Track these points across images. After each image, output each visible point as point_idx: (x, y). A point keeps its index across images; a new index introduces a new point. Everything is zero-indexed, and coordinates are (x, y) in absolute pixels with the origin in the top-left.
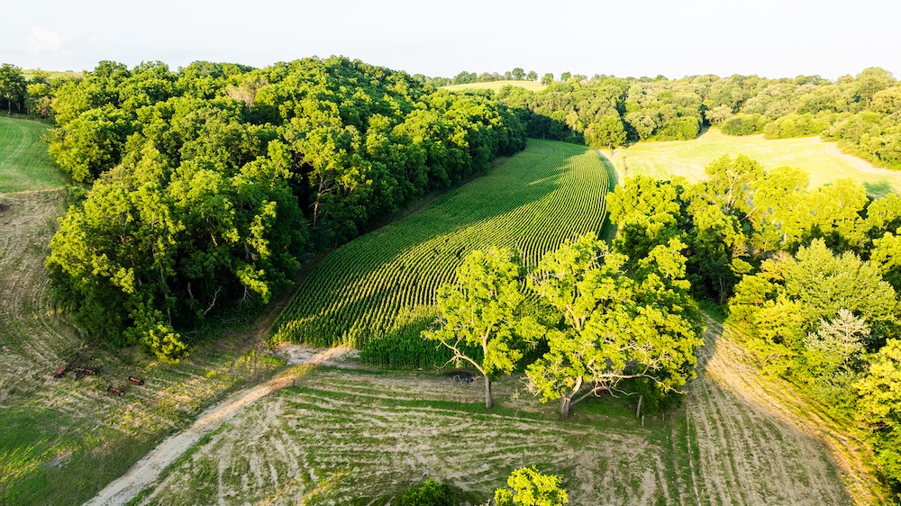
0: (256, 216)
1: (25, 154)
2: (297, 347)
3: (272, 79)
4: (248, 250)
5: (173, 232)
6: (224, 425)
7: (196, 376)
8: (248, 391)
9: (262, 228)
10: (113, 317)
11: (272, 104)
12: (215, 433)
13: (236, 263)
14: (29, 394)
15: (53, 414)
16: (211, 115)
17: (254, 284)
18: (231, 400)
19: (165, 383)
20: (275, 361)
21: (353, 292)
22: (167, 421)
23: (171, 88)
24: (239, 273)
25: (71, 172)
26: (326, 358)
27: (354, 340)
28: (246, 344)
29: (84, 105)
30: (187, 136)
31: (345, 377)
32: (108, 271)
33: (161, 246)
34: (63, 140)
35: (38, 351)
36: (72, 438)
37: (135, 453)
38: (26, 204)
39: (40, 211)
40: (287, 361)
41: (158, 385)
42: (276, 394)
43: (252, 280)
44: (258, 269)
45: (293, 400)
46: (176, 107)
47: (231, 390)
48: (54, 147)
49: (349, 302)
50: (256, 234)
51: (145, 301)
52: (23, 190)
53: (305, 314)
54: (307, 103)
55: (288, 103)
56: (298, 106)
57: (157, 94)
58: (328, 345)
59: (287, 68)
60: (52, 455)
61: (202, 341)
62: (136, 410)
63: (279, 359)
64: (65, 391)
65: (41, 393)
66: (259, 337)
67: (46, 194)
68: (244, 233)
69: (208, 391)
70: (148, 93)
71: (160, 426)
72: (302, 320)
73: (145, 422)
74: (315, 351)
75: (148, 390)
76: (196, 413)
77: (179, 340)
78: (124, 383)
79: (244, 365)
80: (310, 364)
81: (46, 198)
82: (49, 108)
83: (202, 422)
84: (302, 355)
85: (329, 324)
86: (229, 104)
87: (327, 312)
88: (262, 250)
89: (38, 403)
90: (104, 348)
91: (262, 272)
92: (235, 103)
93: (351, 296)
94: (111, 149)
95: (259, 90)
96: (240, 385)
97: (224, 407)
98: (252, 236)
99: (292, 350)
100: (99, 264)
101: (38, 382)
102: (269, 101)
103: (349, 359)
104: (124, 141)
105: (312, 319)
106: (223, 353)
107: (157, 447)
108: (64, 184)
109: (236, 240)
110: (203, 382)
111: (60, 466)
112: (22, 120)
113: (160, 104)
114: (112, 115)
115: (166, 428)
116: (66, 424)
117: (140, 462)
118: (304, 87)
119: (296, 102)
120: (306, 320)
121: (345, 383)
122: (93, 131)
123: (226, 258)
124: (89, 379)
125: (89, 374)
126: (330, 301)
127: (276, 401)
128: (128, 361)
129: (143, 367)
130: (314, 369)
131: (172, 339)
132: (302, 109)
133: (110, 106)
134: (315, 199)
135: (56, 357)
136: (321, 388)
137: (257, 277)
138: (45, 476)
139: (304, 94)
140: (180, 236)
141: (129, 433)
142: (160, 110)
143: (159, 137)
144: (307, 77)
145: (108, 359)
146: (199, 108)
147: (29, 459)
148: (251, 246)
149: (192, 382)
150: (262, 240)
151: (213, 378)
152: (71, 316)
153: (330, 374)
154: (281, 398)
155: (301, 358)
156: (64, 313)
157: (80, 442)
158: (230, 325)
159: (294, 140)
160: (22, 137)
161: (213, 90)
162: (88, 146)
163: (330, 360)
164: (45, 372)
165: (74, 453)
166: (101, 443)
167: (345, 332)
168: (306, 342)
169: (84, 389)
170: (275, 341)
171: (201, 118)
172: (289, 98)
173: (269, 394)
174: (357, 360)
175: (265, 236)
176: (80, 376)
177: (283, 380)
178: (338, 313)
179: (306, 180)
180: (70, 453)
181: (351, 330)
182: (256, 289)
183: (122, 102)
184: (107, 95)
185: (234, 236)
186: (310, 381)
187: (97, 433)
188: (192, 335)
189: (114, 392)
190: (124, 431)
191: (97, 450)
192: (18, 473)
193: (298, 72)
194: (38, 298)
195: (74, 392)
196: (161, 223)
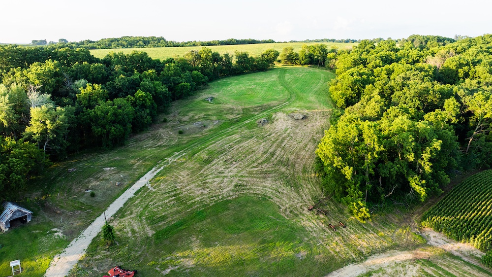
0: (427, 148)
1: (320, 89)
2: (436, 234)
3: (458, 51)
4: (418, 167)
5: (377, 150)
6: (381, 269)
7: (373, 232)
8: (400, 252)
9: (430, 156)
10: (339, 188)
11: (454, 68)
12: (375, 272)
13: (409, 172)
14: (297, 215)
15: (303, 229)
16: (414, 75)
17: (418, 188)
18: (388, 255)
19: (356, 231)
20: (420, 238)
21: (486, 208)
22: (352, 254)
23: (395, 57)
24: (410, 179)
25: (336, 102)
26: (455, 249)
27: (479, 244)
28: (405, 222)
29: (350, 65)
30: (398, 88)
31: (467, 268)
32: (341, 166)
33: (369, 157)
34: (336, 84)
35: (304, 194)
36: (308, 246)
37: (333, 266)
38: (315, 116)
39: (319, 121)
40: (427, 241)
41: (352, 231)
42: (416, 261)
43: (417, 185)
44: (422, 179)
45: (426, 270)
46: (395, 69)
47: (391, 248)
48: (332, 88)
49: (481, 215)
50: (425, 159)
51: (355, 185)
52: (315, 109)
53: (445, 214)
54: (480, 69)
55: (466, 68)
56: (473, 70)
57: (387, 60)
58: (458, 239)
59: (471, 42)
60: (299, 251)
61: (381, 212)
62: (339, 242)
63: (422, 237)
64: (311, 219)
65: (301, 216)
66: (414, 219)
67: (324, 112)
68: (418, 156)
69: (377, 244)
70: (382, 59)
71: (348, 256)
72: (443, 218)
73: (341, 251)
74: (449, 240)
75: (347, 232)
76: (368, 255)
77: (368, 212)
78: (336, 224)
79: (400, 235)
80: (443, 249)
81: (323, 114)
82: (334, 65)
83: (369, 262)
84: (439, 241)
85: (462, 226)
86: (426, 68)
87: (462, 217)
88: (427, 168)
89: (299, 221)
90: (332, 200)
91: (424, 182)
92: (430, 68)
93: (484, 211)
94: (357, 91)
95: (447, 60)
96: (396, 247)
97: (384, 257)
98: (423, 159)
99: (433, 235)
100: (337, 162)
101: (301, 210)
102: (453, 66)
103: (472, 256)
104: (364, 87)
105: (450, 219)
106: (391, 223)
107: (344, 267)
108: (332, 107)
109: (412, 160)
110: (376, 237)
111: (301, 258)
112: (322, 70)
113: (387, 66)
114: (362, 71)
115: (351, 258)
116: (307, 237)
117: (334, 272)
118: (481, 56)
119: (472, 67)
120: (447, 218)
121: (465, 273)
122: (350, 82)
123: (404, 168)
124: (322, 216)
125: (322, 214)
126: (466, 210)
127: (415, 266)
128: (341, 212)
129: (348, 217)
130: (444, 254)
131: (364, 211)
132: (476, 72)
133: (361, 66)
134: (471, 135)
135: (311, 199)
136: (447, 269)
137: (420, 184)
138: (294, 261)
139: (479, 62)
140: (380, 153)
141: (333, 253)
142: (386, 70)
143: (382, 88)
144: (484, 49)
145: (332, 207)
146: (408, 70)
147: (290, 249)
148: (421, 165)
149: (370, 236)
150: (428, 163)
151: (382, 237)
152: (321, 179)
153: (455, 261)
154: (418, 265)
155: (437, 243)
156: (318, 176)
157: (311, 250)
158: (398, 207)
159: (464, 96)
160: (320, 79)
161: (418, 58)
162: (347, 89)
163: (458, 251)
164: (305, 205)
165: (307, 254)
166: (319, 254)
167: (473, 236)
168: (443, 232)
169: (318, 221)
170: (423, 225)
171: (408, 76)
172: (468, 64)
173: (411, 260)
174: (478, 259)
175: (430, 160)
176: (318, 213)
177: (423, 253)
178: (471, 220)
179: (467, 121)
180: (306, 253)
181: (478, 236)
182: (418, 191)
183: (368, 64)
184: (361, 60)
185: (411, 157)
186: (440, 261)
187: (318, 247)
188: (376, 207)
189: (331, 228)
190: (331, 251)
191: (317, 257)
192: (285, 254)
193: (479, 46)
194: (310, 166)
195: (314, 221)
196: (372, 144)
